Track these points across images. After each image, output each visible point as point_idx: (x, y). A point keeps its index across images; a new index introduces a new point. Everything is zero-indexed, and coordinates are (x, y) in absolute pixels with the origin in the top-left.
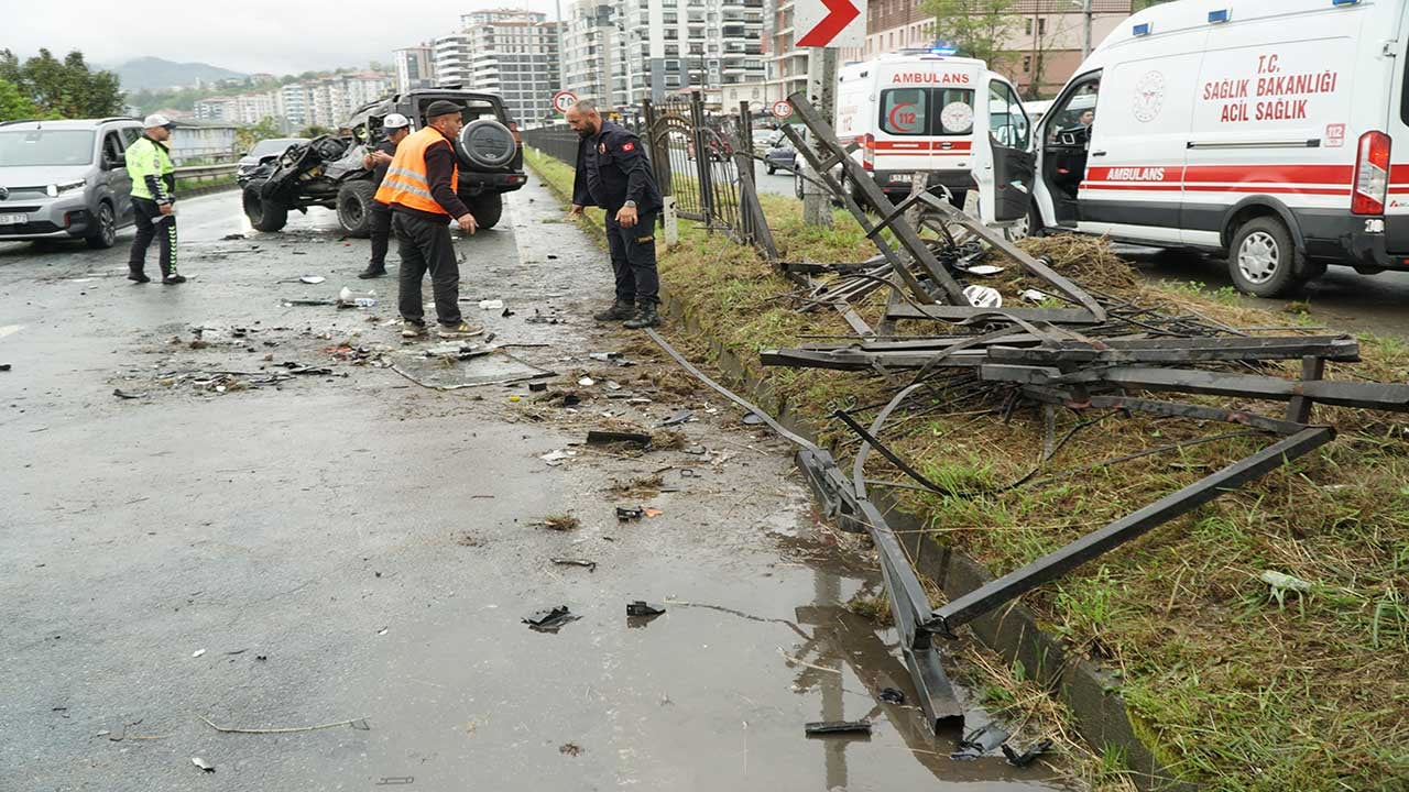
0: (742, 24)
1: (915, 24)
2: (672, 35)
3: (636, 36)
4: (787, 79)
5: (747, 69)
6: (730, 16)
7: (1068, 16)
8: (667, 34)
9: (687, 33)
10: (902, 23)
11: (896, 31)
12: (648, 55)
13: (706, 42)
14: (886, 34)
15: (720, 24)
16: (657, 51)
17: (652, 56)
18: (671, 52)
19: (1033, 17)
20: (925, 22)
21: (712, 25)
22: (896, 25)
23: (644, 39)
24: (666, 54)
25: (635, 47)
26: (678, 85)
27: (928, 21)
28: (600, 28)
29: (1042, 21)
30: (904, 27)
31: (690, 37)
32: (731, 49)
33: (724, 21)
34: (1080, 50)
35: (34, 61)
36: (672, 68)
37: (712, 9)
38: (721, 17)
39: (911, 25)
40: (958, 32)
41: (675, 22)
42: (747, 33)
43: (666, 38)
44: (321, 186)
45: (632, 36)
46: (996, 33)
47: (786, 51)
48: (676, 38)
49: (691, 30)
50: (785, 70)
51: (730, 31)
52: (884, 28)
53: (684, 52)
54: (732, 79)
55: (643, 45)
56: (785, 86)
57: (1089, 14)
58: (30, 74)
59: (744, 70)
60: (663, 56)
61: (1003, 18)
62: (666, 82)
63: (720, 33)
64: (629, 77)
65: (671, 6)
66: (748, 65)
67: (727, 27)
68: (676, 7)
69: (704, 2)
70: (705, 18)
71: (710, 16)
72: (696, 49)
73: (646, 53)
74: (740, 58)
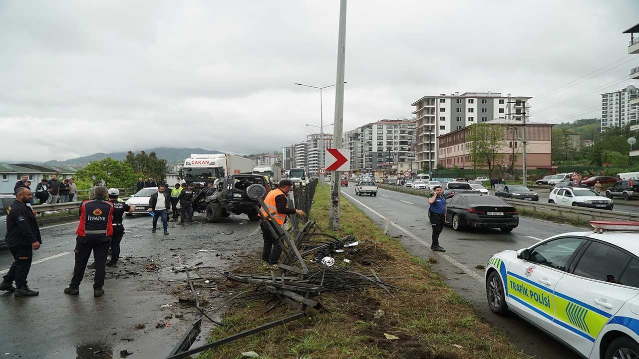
0: (407, 140)
1: (467, 143)
2: (380, 144)
3: (367, 144)
4: (421, 161)
5: (409, 156)
6: (403, 137)
9: (386, 143)
11: (460, 145)
12: (371, 151)
13: (393, 147)
14: (457, 146)
15: (398, 140)
16: (375, 149)
17: (373, 151)
18: (380, 150)
19: (512, 141)
21: (396, 140)
22: (460, 143)
23: (369, 145)
25: (367, 148)
26: (382, 162)
27: (469, 142)
28: (355, 141)
29: (516, 143)
30: (463, 144)
31: (387, 145)
32: (402, 149)
33: (400, 139)
34: (522, 154)
36: (380, 155)
37: (396, 135)
38: (399, 138)
39: (465, 143)
40: (480, 147)
41: (382, 139)
42: (409, 144)
43: (378, 145)
46: (495, 147)
47: (421, 151)
48: (382, 145)
49: (388, 142)
50: (420, 158)
51: (402, 143)
52: (456, 144)
53: (385, 150)
54: (403, 160)
56: (420, 163)
57: (525, 143)
59: (407, 157)
60: (376, 151)
61: (497, 142)
62: (377, 160)
63: (399, 143)
64: (364, 158)
65: (381, 134)
66: (409, 155)
67: (401, 141)
68: (382, 134)
69: (393, 132)
70: (393, 138)
71: (395, 137)
72: (389, 149)
73: (370, 150)
74: (406, 153)
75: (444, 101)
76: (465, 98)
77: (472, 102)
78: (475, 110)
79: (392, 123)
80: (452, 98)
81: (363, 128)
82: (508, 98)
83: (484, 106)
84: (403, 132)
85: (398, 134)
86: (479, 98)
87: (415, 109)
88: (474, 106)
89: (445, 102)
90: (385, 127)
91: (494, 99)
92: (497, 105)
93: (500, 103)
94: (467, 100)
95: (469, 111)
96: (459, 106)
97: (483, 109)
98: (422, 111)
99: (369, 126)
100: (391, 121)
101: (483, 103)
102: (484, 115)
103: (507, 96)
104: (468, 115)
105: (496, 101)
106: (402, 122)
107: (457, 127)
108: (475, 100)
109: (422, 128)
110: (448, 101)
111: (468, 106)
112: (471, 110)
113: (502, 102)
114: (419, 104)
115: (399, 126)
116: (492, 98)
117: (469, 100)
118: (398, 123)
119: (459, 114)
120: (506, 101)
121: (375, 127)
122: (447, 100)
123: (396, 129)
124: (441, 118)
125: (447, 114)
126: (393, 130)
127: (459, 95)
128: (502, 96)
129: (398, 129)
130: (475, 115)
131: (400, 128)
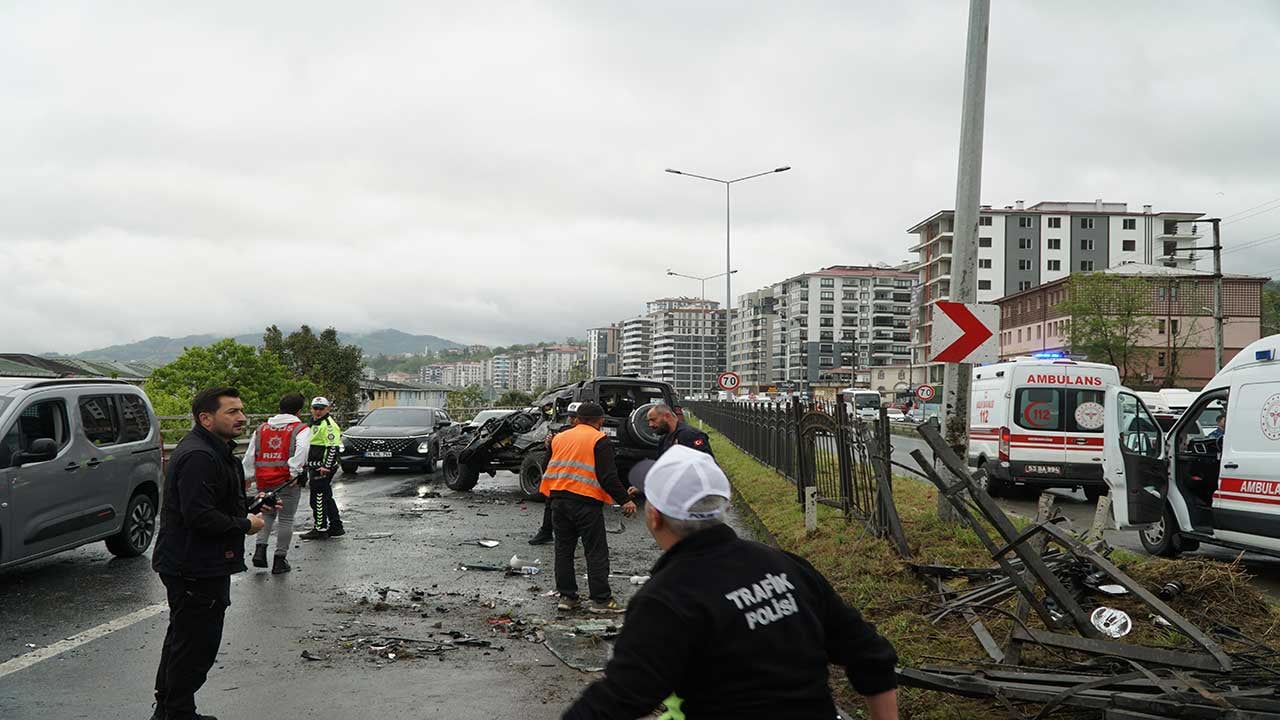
0: (892, 315)
1: (1052, 321)
2: (827, 323)
3: (796, 323)
5: (895, 353)
6: (880, 308)
7: (1200, 319)
8: (823, 322)
9: (841, 321)
10: (1039, 320)
11: (1034, 326)
12: (805, 339)
13: (858, 330)
14: (1024, 328)
15: (871, 315)
16: (814, 336)
17: (809, 340)
18: (826, 337)
19: (1166, 318)
20: (1061, 319)
21: (864, 315)
22: (1033, 322)
23: (802, 326)
24: (821, 338)
25: (794, 333)
26: (831, 365)
27: (1064, 319)
28: (765, 316)
29: (1175, 323)
30: (1041, 323)
31: (843, 325)
32: (880, 336)
33: (875, 312)
34: (1213, 349)
35: (295, 335)
36: (826, 350)
37: (864, 302)
38: (872, 309)
39: (1047, 322)
40: (1093, 330)
41: (832, 312)
42: (895, 323)
43: (822, 325)
44: (510, 454)
45: (792, 323)
46: (1129, 331)
48: (832, 326)
49: (845, 319)
51: (878, 321)
52: (1023, 324)
53: (837, 337)
54: (880, 362)
55: (801, 331)
56: (929, 370)
57: (1220, 320)
58: (291, 345)
59: (892, 355)
60: (818, 340)
61: (1136, 319)
62: (820, 362)
63: (871, 322)
64: (788, 357)
65: (828, 299)
66: (895, 350)
67: (878, 317)
68: (832, 299)
69: (858, 296)
70: (858, 309)
71: (862, 308)
72: (849, 335)
73: (803, 337)
74: (889, 344)
75: (989, 222)
76: (1039, 215)
77: (1056, 223)
78: (1065, 244)
79: (853, 275)
80: (1008, 214)
81: (786, 286)
82: (1144, 215)
83: (1085, 234)
84: (880, 295)
85: (870, 301)
86: (1073, 215)
87: (917, 240)
88: (1063, 233)
89: (990, 224)
90: (838, 283)
91: (1111, 218)
92: (1117, 233)
93: (1125, 228)
94: (1045, 220)
95: (1050, 247)
96: (1025, 233)
97: (1084, 243)
98: (936, 244)
99: (802, 281)
100: (853, 269)
101: (1084, 225)
102: (1085, 256)
103: (1142, 212)
104: (1047, 255)
105: (1116, 223)
106: (877, 272)
107: (1021, 284)
108: (1065, 221)
109: (934, 286)
110: (999, 222)
111: (1048, 233)
112: (1055, 244)
113: (1129, 224)
114: (929, 228)
115: (872, 282)
116: (1107, 216)
117: (1050, 220)
118: (870, 273)
119: (1024, 254)
120: (1140, 222)
121: (815, 285)
122: (995, 219)
123: (865, 289)
124: (981, 261)
125: (996, 253)
126: (858, 290)
127: (1025, 207)
128: (1129, 211)
129: (871, 289)
130: (1063, 255)
131: (875, 286)
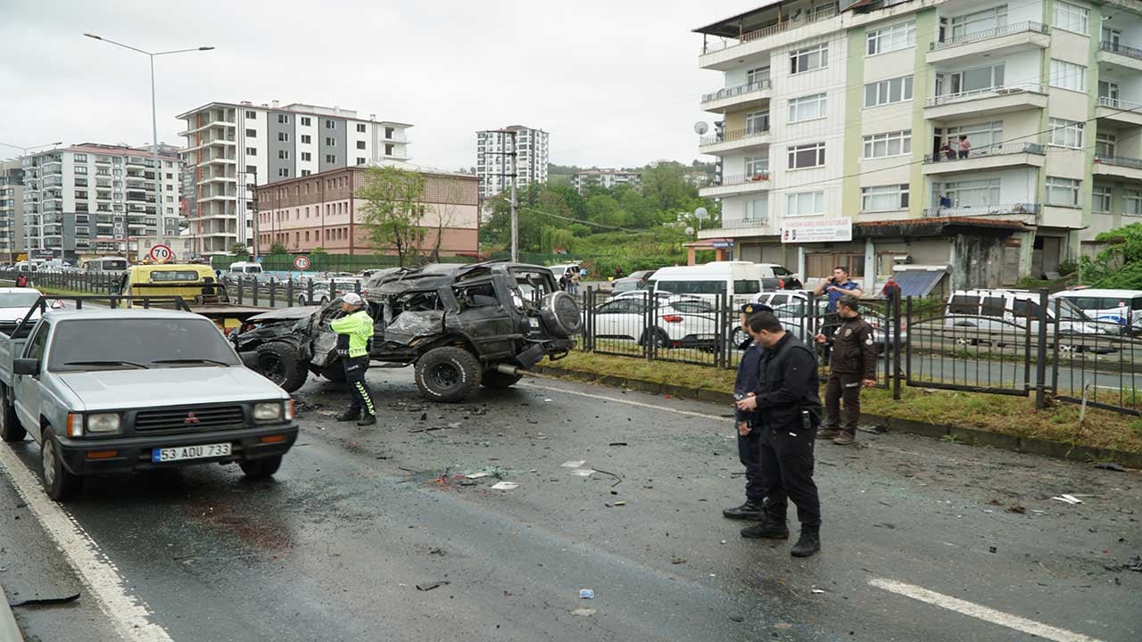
0: (144, 191)
1: (331, 203)
2: (82, 195)
3: (49, 194)
4: (205, 235)
5: (147, 225)
6: (135, 185)
8: (78, 195)
9: (96, 195)
10: (319, 202)
11: (312, 207)
12: (61, 209)
13: (111, 203)
14: (302, 208)
15: (124, 190)
16: (69, 206)
17: (64, 211)
18: (82, 208)
20: (340, 202)
21: (118, 190)
22: (308, 203)
23: (57, 197)
24: (77, 209)
25: (50, 202)
26: (87, 234)
28: (12, 186)
30: (318, 205)
31: (98, 198)
32: (133, 209)
33: (127, 188)
36: (82, 220)
37: (117, 178)
38: (125, 185)
39: (326, 204)
41: (86, 186)
42: (148, 198)
43: (76, 197)
45: (45, 194)
47: (203, 214)
48: (87, 198)
49: (99, 193)
50: (202, 229)
51: (131, 196)
52: (300, 205)
53: (93, 209)
54: (134, 232)
56: (202, 241)
59: (145, 226)
60: (73, 211)
62: (76, 231)
63: (125, 196)
64: (41, 226)
65: (82, 173)
66: (148, 222)
67: (131, 192)
68: (86, 174)
69: (110, 172)
70: (111, 184)
71: (116, 183)
72: (102, 207)
73: (58, 207)
74: (142, 217)
75: (253, 116)
76: (294, 114)
77: (307, 122)
78: (314, 139)
79: (108, 153)
80: (270, 112)
81: (35, 160)
82: (371, 121)
83: (329, 133)
84: (131, 173)
85: (123, 177)
86: (320, 117)
87: (184, 126)
88: (313, 130)
89: (255, 118)
90: (91, 160)
91: (348, 122)
92: (353, 136)
93: (358, 130)
94: (298, 118)
95: (303, 141)
96: (283, 128)
97: (328, 140)
98: (206, 132)
99: (55, 155)
100: (103, 147)
101: (328, 126)
102: (329, 151)
103: (369, 120)
104: (301, 148)
105: (352, 126)
106: (128, 152)
107: (281, 170)
108: (314, 121)
109: (207, 168)
110: (262, 116)
111: (301, 130)
112: (307, 139)
113: (361, 128)
114: (199, 117)
115: (124, 161)
116: (345, 120)
117: (303, 119)
118: (122, 152)
119: (282, 146)
120: (368, 127)
121: (68, 161)
122: (258, 114)
123: (117, 166)
124: (248, 149)
125: (260, 144)
126: (111, 167)
127: (280, 106)
128: (358, 118)
129: (123, 166)
130: (313, 148)
131: (127, 164)
